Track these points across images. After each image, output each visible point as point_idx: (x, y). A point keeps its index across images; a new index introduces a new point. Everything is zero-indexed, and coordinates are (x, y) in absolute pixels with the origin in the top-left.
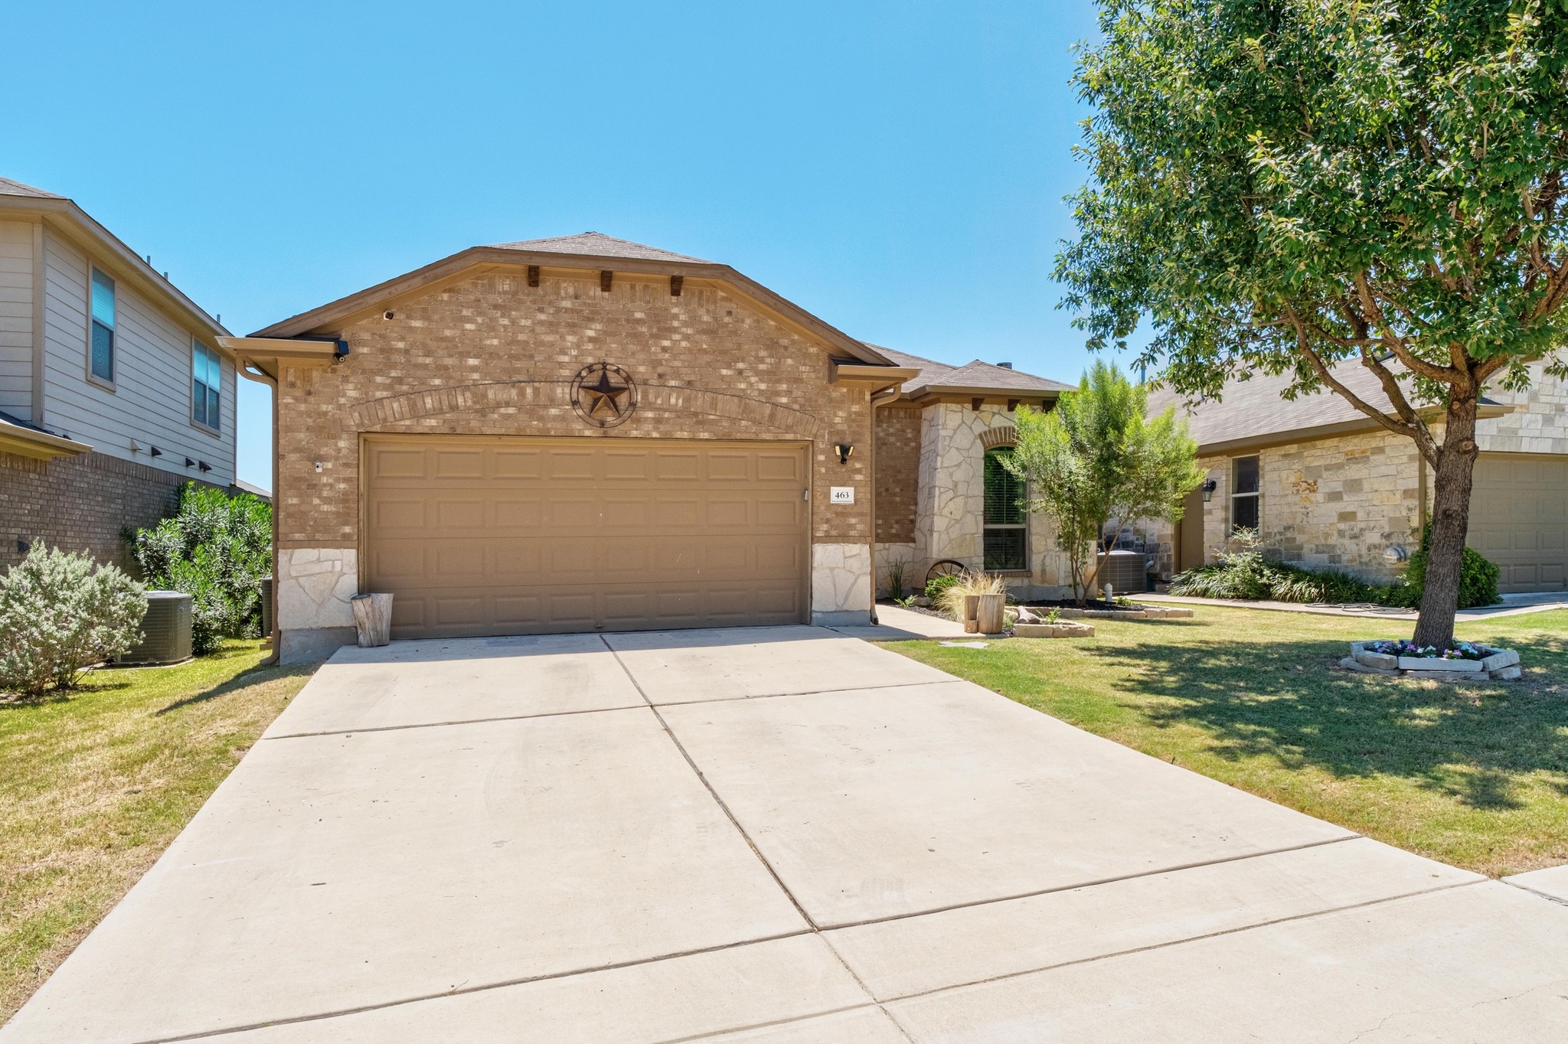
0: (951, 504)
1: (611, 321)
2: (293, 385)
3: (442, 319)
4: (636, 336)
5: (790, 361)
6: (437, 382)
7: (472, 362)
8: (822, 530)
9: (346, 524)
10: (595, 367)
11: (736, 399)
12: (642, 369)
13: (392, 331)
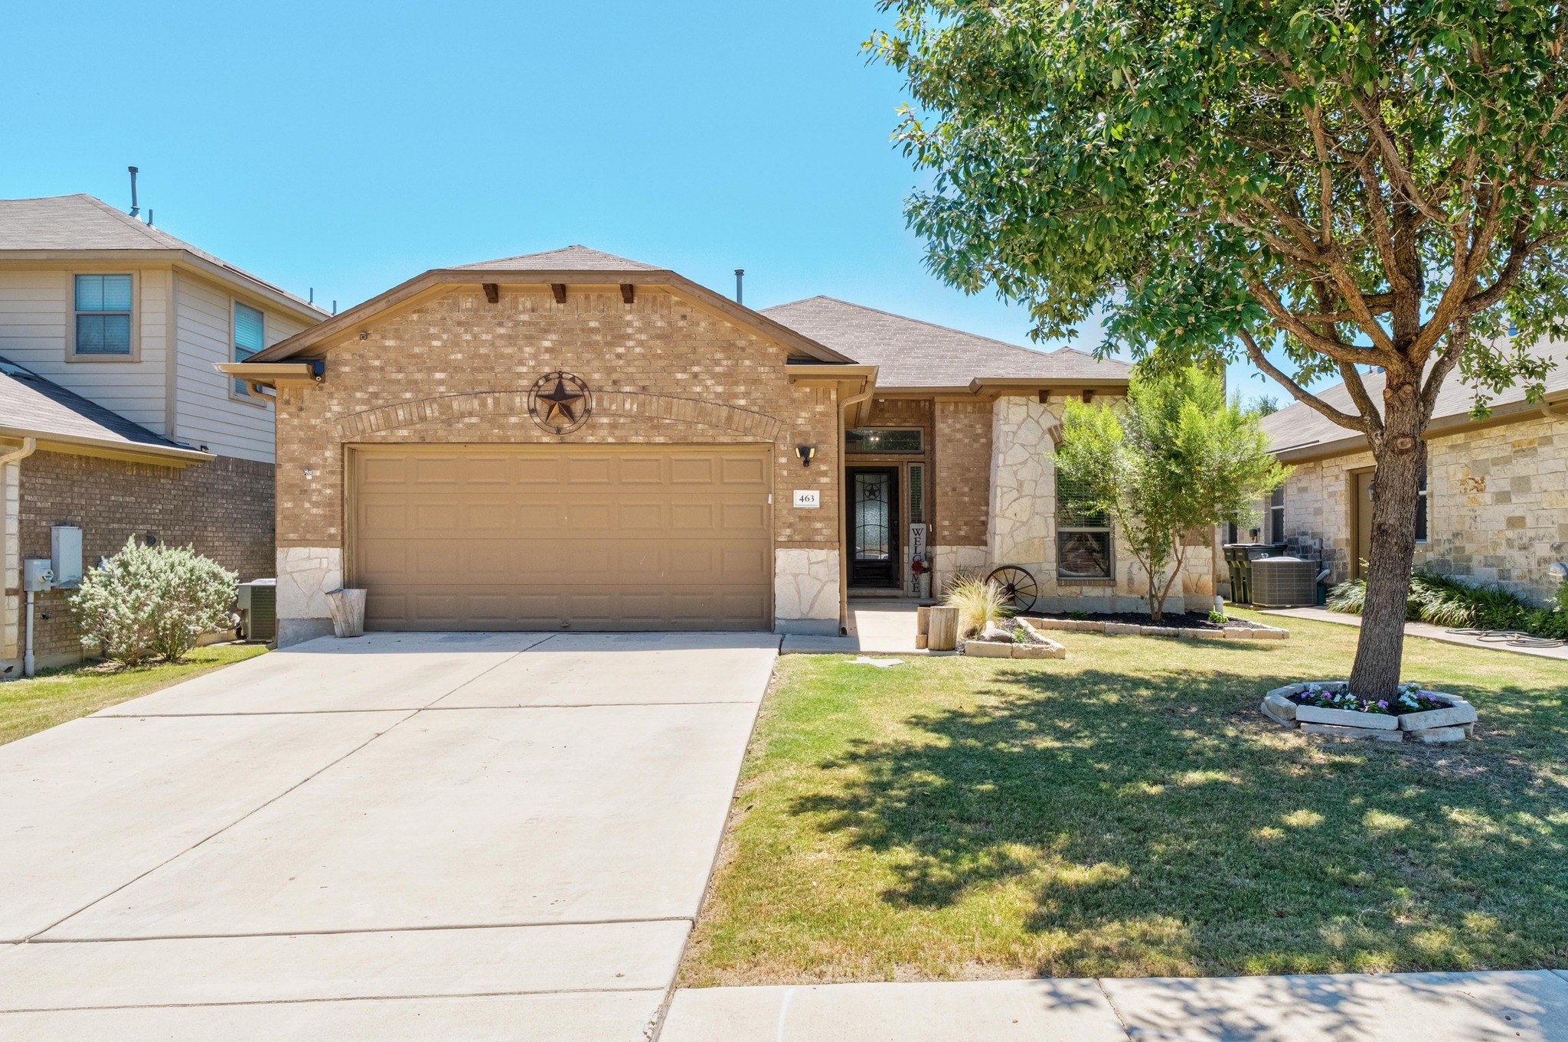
0: (1015, 505)
1: (566, 331)
2: (288, 402)
3: (412, 337)
4: (590, 345)
5: (747, 363)
6: (408, 395)
7: (439, 376)
8: (785, 534)
9: (332, 525)
10: (551, 376)
11: (690, 402)
12: (596, 376)
13: (369, 351)
